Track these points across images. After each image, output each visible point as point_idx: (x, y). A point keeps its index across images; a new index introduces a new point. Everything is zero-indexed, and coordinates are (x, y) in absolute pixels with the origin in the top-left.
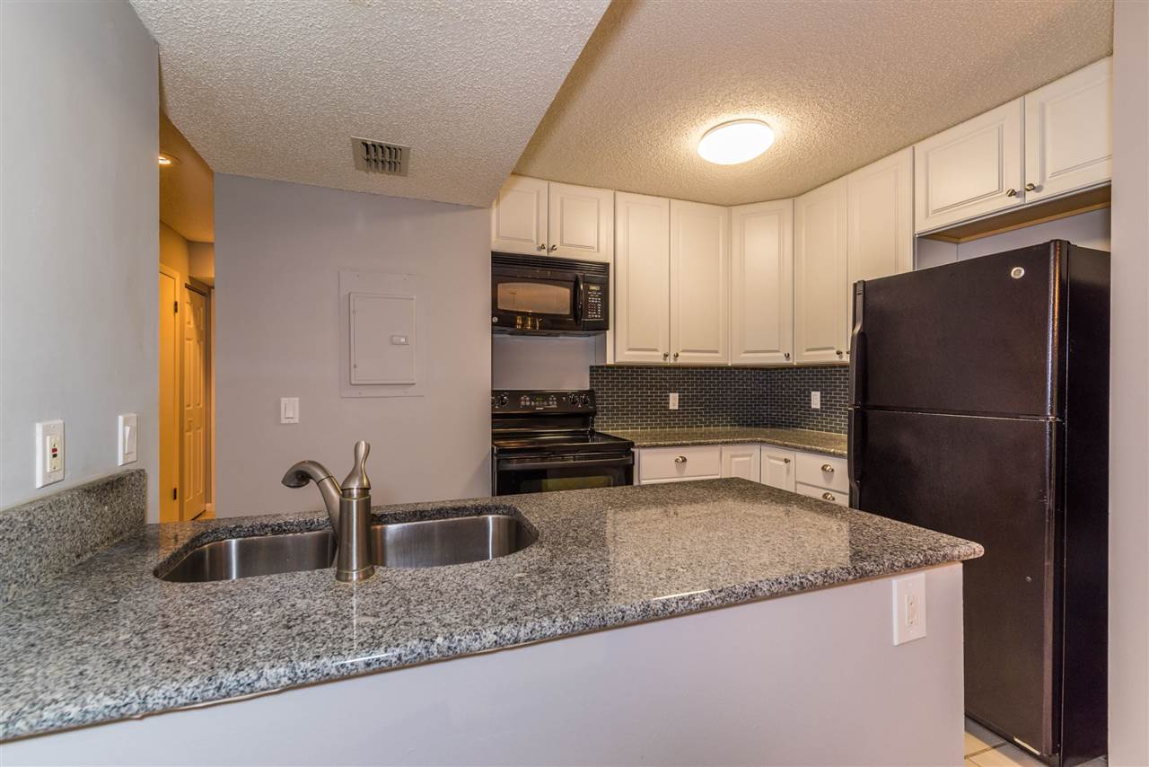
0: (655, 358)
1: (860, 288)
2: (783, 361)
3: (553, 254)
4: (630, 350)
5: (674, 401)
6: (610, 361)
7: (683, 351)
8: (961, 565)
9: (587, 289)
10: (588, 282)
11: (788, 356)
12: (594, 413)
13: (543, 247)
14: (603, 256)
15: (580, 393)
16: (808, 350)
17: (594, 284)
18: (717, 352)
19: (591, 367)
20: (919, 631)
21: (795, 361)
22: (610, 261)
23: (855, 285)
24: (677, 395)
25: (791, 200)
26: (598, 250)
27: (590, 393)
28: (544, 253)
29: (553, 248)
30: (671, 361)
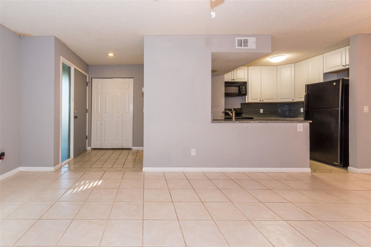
0: (258, 101)
1: (307, 86)
2: (292, 101)
3: (235, 81)
4: (251, 99)
5: (262, 111)
6: (247, 102)
7: (265, 99)
8: (309, 124)
9: (242, 87)
10: (242, 86)
11: (293, 100)
12: (242, 113)
13: (232, 80)
14: (246, 80)
15: (239, 109)
16: (298, 98)
17: (243, 86)
18: (273, 99)
19: (241, 104)
20: (302, 130)
21: (295, 101)
22: (247, 81)
23: (306, 85)
24: (262, 109)
25: (294, 64)
26: (244, 79)
27: (241, 109)
28: (233, 81)
29: (235, 80)
30: (261, 102)
